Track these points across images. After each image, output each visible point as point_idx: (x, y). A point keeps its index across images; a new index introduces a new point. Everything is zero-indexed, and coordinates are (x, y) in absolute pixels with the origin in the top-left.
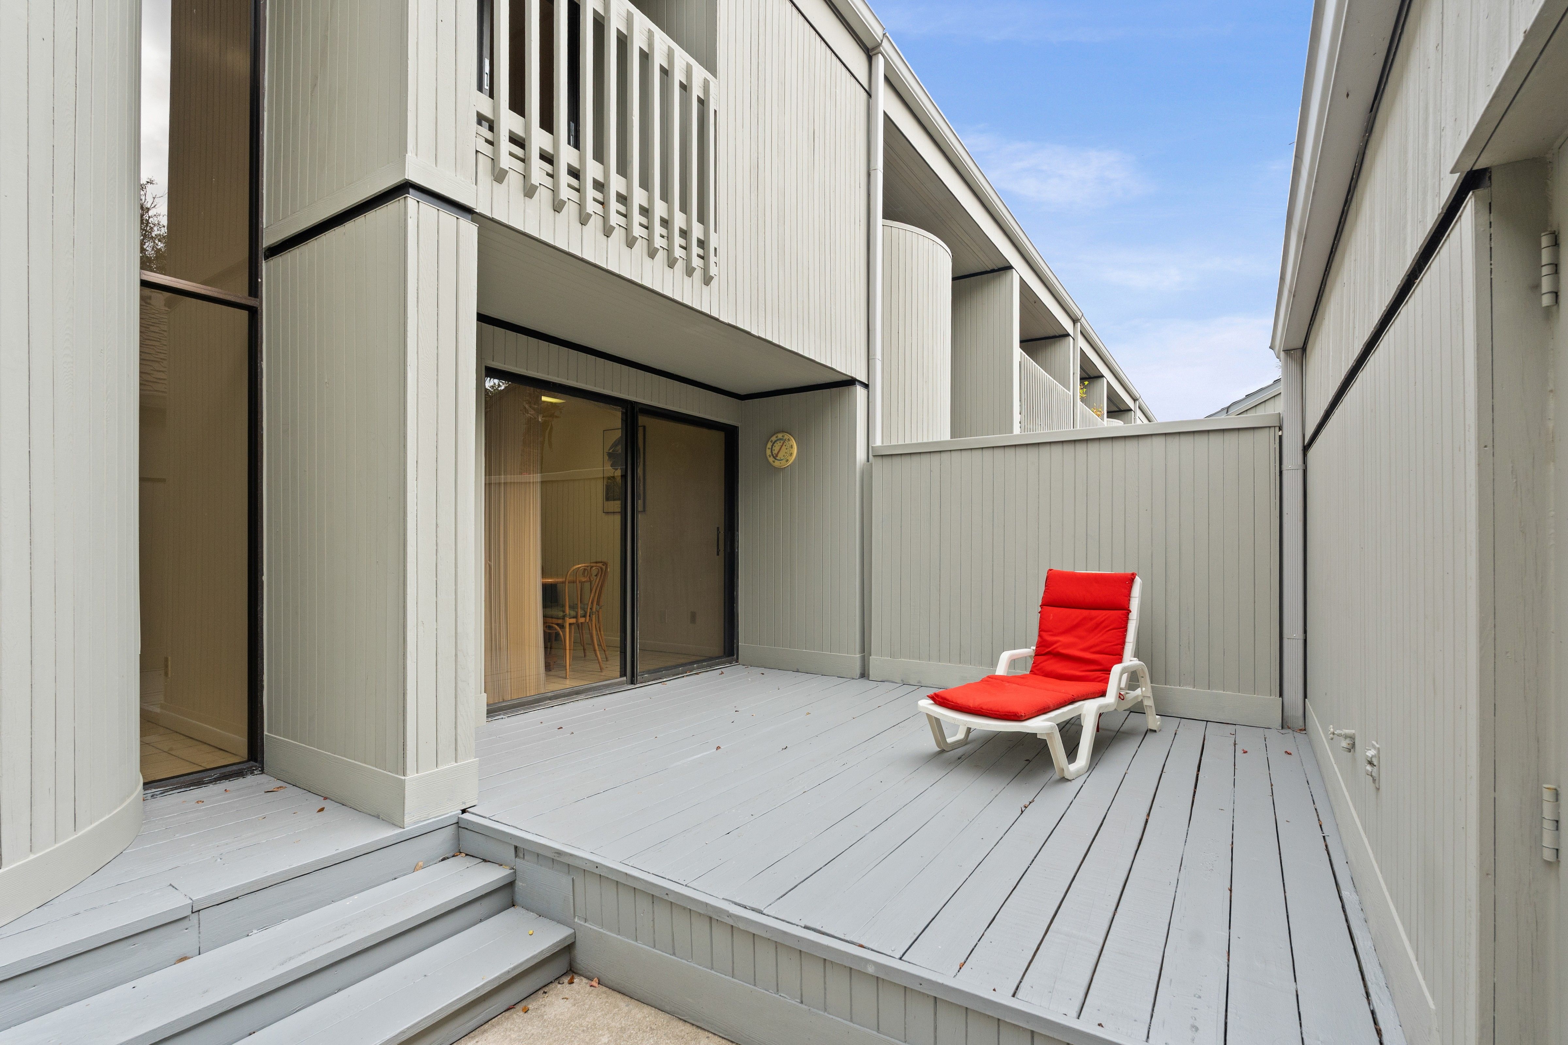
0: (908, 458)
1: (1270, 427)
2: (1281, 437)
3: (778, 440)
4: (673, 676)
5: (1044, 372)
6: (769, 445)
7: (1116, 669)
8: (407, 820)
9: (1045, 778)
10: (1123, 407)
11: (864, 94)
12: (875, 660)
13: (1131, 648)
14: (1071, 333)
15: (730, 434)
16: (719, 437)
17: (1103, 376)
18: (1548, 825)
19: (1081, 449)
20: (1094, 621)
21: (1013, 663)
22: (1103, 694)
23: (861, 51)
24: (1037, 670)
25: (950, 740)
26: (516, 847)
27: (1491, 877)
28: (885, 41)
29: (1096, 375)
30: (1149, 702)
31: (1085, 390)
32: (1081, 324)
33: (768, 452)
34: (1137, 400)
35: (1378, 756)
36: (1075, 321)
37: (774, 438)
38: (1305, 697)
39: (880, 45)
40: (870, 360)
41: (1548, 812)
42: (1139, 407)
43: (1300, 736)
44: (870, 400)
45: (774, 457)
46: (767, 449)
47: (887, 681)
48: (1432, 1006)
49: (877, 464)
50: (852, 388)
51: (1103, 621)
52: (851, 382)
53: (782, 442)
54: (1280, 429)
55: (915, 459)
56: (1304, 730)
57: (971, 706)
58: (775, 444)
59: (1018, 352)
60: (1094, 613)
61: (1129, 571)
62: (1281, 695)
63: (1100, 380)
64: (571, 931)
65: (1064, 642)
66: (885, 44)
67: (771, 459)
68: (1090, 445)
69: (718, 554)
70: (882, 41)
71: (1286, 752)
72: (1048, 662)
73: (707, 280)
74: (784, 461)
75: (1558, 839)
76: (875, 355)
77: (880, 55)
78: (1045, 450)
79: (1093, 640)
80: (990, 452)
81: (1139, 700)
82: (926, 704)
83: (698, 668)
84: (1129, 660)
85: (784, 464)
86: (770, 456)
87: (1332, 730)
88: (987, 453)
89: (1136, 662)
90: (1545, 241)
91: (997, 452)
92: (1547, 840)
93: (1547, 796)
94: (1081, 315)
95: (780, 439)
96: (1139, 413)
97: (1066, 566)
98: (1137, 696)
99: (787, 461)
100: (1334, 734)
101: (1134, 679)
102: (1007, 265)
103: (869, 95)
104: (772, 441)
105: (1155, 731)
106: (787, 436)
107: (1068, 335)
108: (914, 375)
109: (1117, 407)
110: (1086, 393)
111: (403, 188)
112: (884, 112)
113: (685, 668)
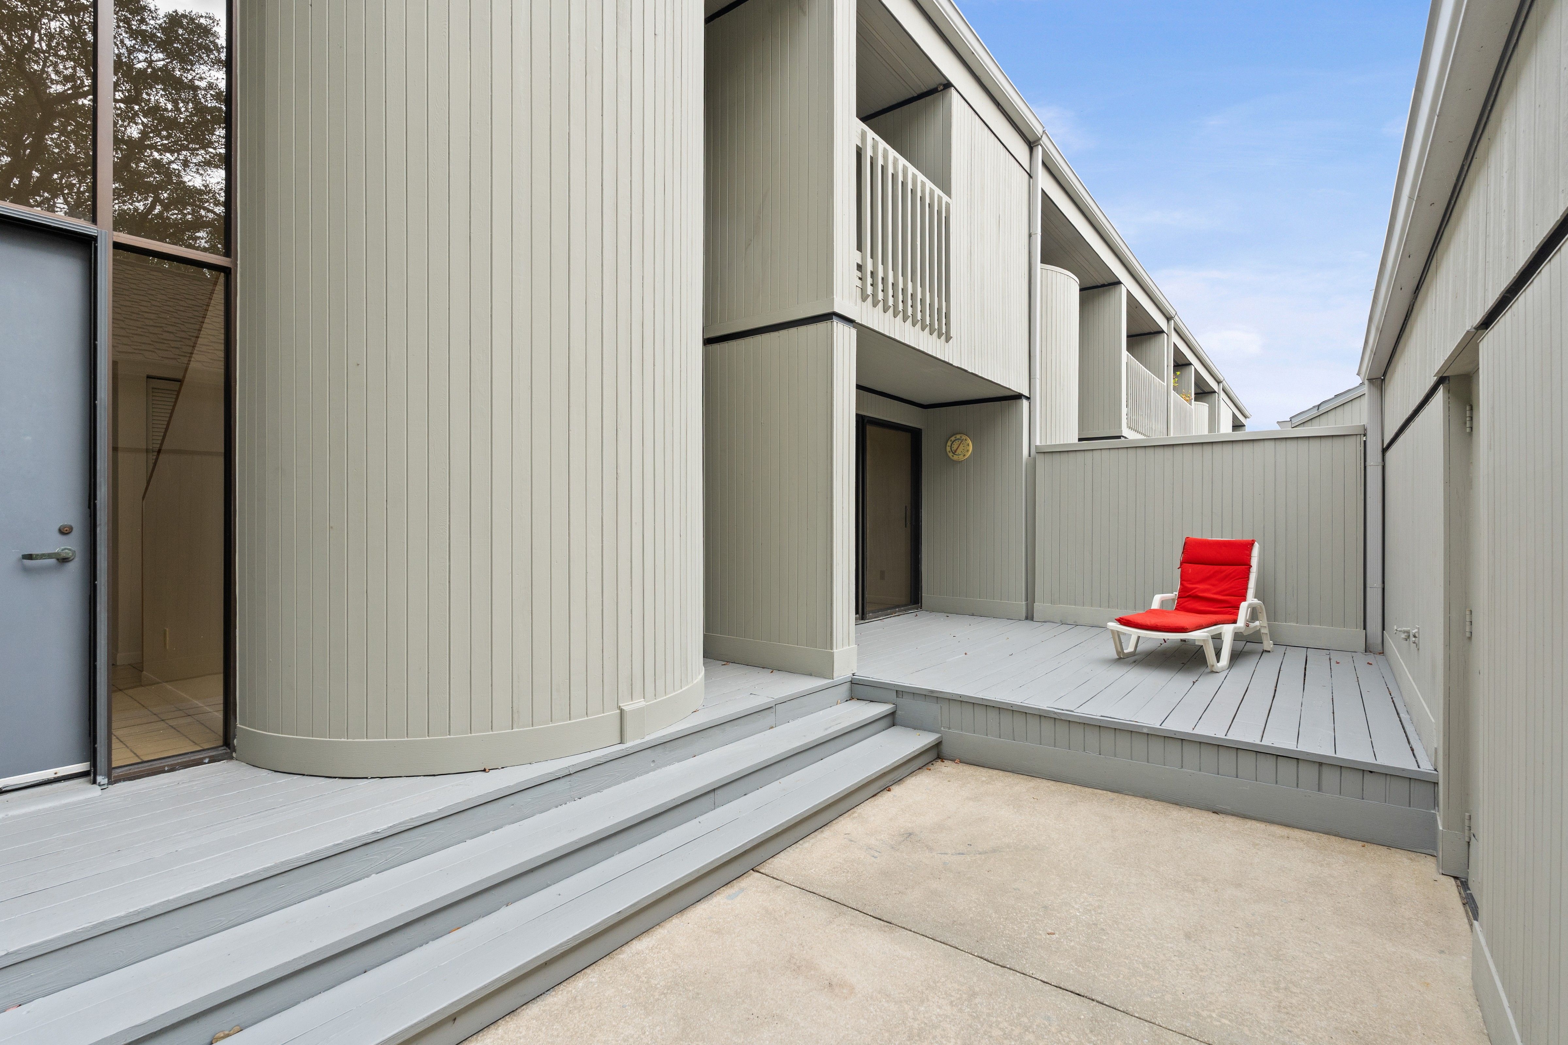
0: (1066, 455)
1: (1356, 435)
2: (1365, 442)
3: (956, 440)
4: (885, 616)
5: (1144, 368)
6: (949, 443)
7: (1244, 606)
8: (835, 675)
9: (1202, 669)
10: (1207, 390)
11: (1027, 176)
12: (1037, 605)
13: (1252, 592)
14: (1166, 330)
15: (915, 435)
16: (906, 437)
17: (1190, 364)
18: (1468, 623)
19: (1208, 450)
20: (1224, 573)
21: (1163, 602)
22: (1235, 622)
23: (1026, 145)
24: (1181, 608)
25: (1125, 651)
26: (897, 691)
27: (1448, 647)
28: (1044, 136)
29: (1184, 363)
30: (1265, 631)
31: (1176, 379)
32: (1174, 321)
33: (948, 449)
34: (1221, 382)
35: (1418, 632)
36: (1169, 319)
37: (953, 438)
38: (1383, 629)
39: (1040, 139)
40: (1031, 380)
41: (1468, 619)
42: (1223, 390)
43: (1378, 656)
44: (1031, 410)
45: (953, 453)
46: (947, 447)
47: (1048, 622)
48: (1433, 721)
49: (1040, 459)
50: (1019, 401)
51: (1231, 574)
52: (1019, 396)
53: (960, 441)
54: (1365, 435)
55: (1071, 455)
56: (1382, 653)
57: (1149, 624)
58: (954, 443)
59: (1125, 353)
60: (1223, 568)
61: (1247, 537)
62: (1365, 628)
63: (1188, 368)
64: (940, 735)
65: (1200, 588)
66: (1044, 138)
67: (950, 455)
68: (1215, 446)
69: (906, 527)
70: (1042, 136)
71: (1368, 663)
72: (1190, 602)
73: (947, 341)
74: (962, 455)
75: (1471, 628)
76: (1035, 375)
77: (1039, 146)
78: (1178, 450)
79: (1225, 586)
80: (1133, 451)
81: (1258, 629)
82: (1114, 625)
83: (899, 611)
84: (1251, 598)
85: (961, 458)
86: (949, 452)
87: (1396, 628)
88: (1131, 452)
89: (1256, 601)
90: (1468, 408)
91: (1139, 451)
92: (1468, 629)
93: (1468, 613)
94: (1174, 313)
95: (958, 439)
96: (1223, 395)
97: (1197, 535)
98: (1256, 626)
99: (964, 456)
100: (1397, 630)
101: (1254, 615)
102: (1116, 280)
103: (1030, 176)
104: (951, 441)
105: (1269, 652)
106: (964, 437)
107: (1163, 332)
108: (1054, 385)
109: (1202, 390)
110: (1177, 382)
111: (829, 316)
112: (1042, 189)
113: (892, 610)
